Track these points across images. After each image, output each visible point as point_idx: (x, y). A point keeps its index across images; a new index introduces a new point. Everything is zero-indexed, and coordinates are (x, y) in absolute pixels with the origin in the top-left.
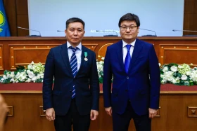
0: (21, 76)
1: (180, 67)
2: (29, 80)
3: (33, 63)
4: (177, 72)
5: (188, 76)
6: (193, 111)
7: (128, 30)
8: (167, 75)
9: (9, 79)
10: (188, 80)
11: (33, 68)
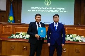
0: (17, 36)
1: (73, 35)
2: (20, 38)
3: (22, 32)
4: (72, 37)
5: (76, 38)
6: (78, 50)
8: (68, 38)
9: (13, 37)
10: (76, 40)
11: (22, 34)
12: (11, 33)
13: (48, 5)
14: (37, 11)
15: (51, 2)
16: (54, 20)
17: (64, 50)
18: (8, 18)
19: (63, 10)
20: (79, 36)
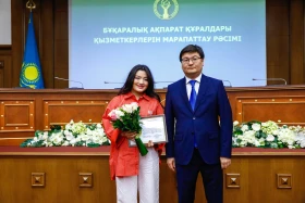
0: (57, 138)
1: (264, 124)
2: (66, 143)
3: (72, 122)
4: (261, 131)
5: (276, 136)
6: (285, 180)
7: (191, 62)
8: (247, 136)
9: (41, 141)
10: (276, 141)
11: (73, 128)
12: (32, 129)
13: (166, 16)
14: (126, 40)
15: (177, 7)
16: (184, 68)
17: (234, 183)
18: (19, 73)
19: (223, 33)
20: (289, 125)
